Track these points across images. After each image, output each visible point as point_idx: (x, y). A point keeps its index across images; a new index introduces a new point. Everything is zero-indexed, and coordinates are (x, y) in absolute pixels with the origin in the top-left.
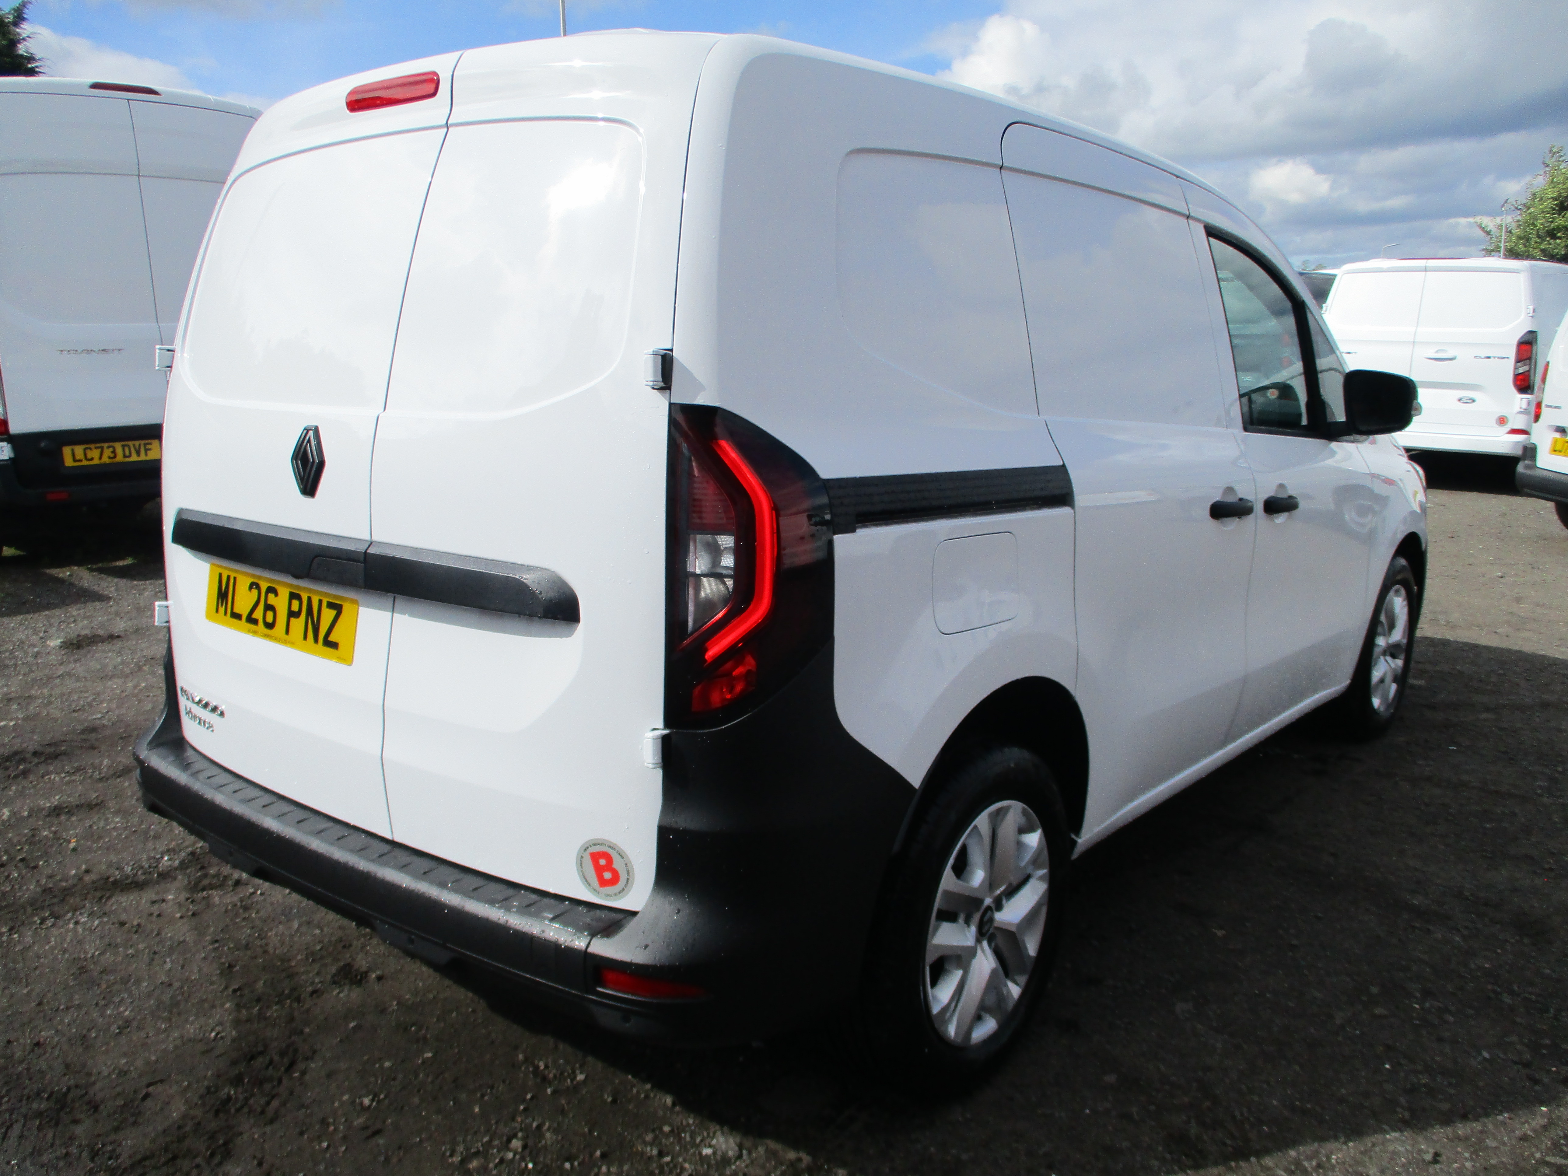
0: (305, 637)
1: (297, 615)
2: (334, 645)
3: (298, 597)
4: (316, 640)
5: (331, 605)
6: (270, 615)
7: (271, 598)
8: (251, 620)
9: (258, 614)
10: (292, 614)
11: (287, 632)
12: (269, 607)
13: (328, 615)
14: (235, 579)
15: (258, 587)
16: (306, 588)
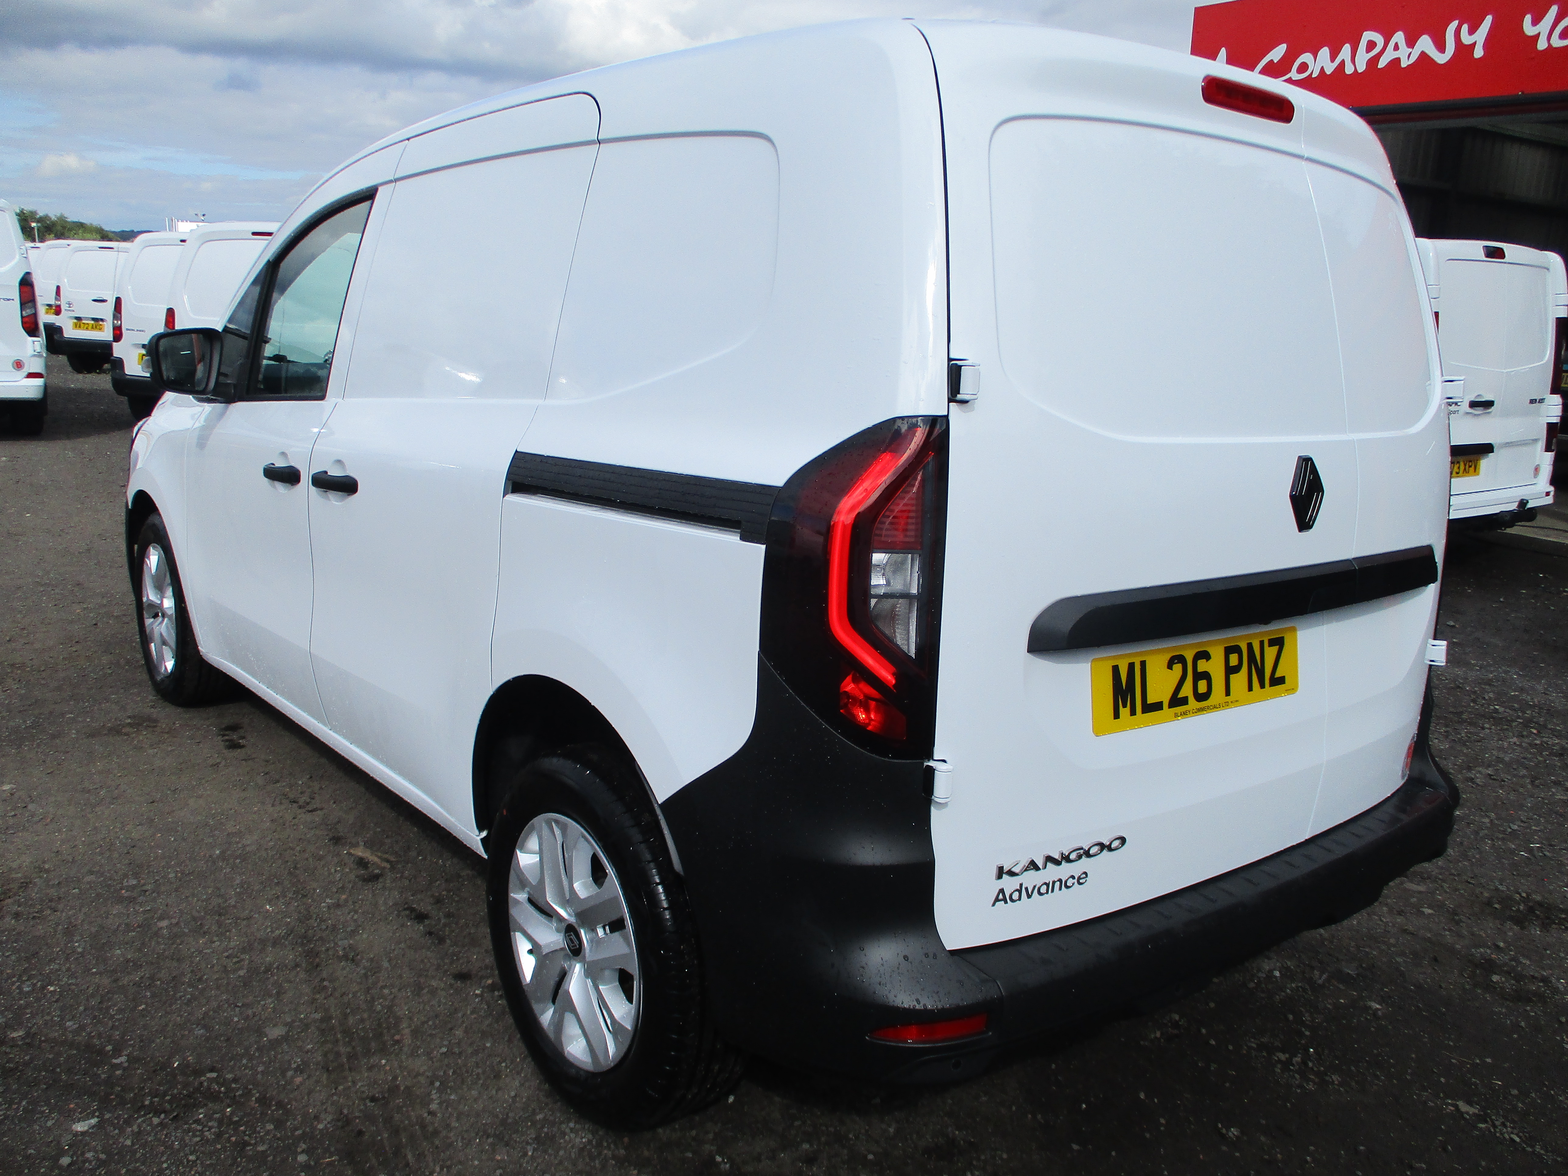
0: (1250, 689)
1: (1236, 669)
2: (1281, 681)
3: (1236, 649)
4: (1262, 686)
5: (1272, 643)
6: (1202, 686)
7: (1202, 666)
8: (1177, 701)
9: (1187, 690)
10: (1230, 671)
11: (1228, 693)
12: (1199, 676)
13: (1271, 653)
14: (1143, 664)
15: (1181, 659)
16: (1242, 636)
